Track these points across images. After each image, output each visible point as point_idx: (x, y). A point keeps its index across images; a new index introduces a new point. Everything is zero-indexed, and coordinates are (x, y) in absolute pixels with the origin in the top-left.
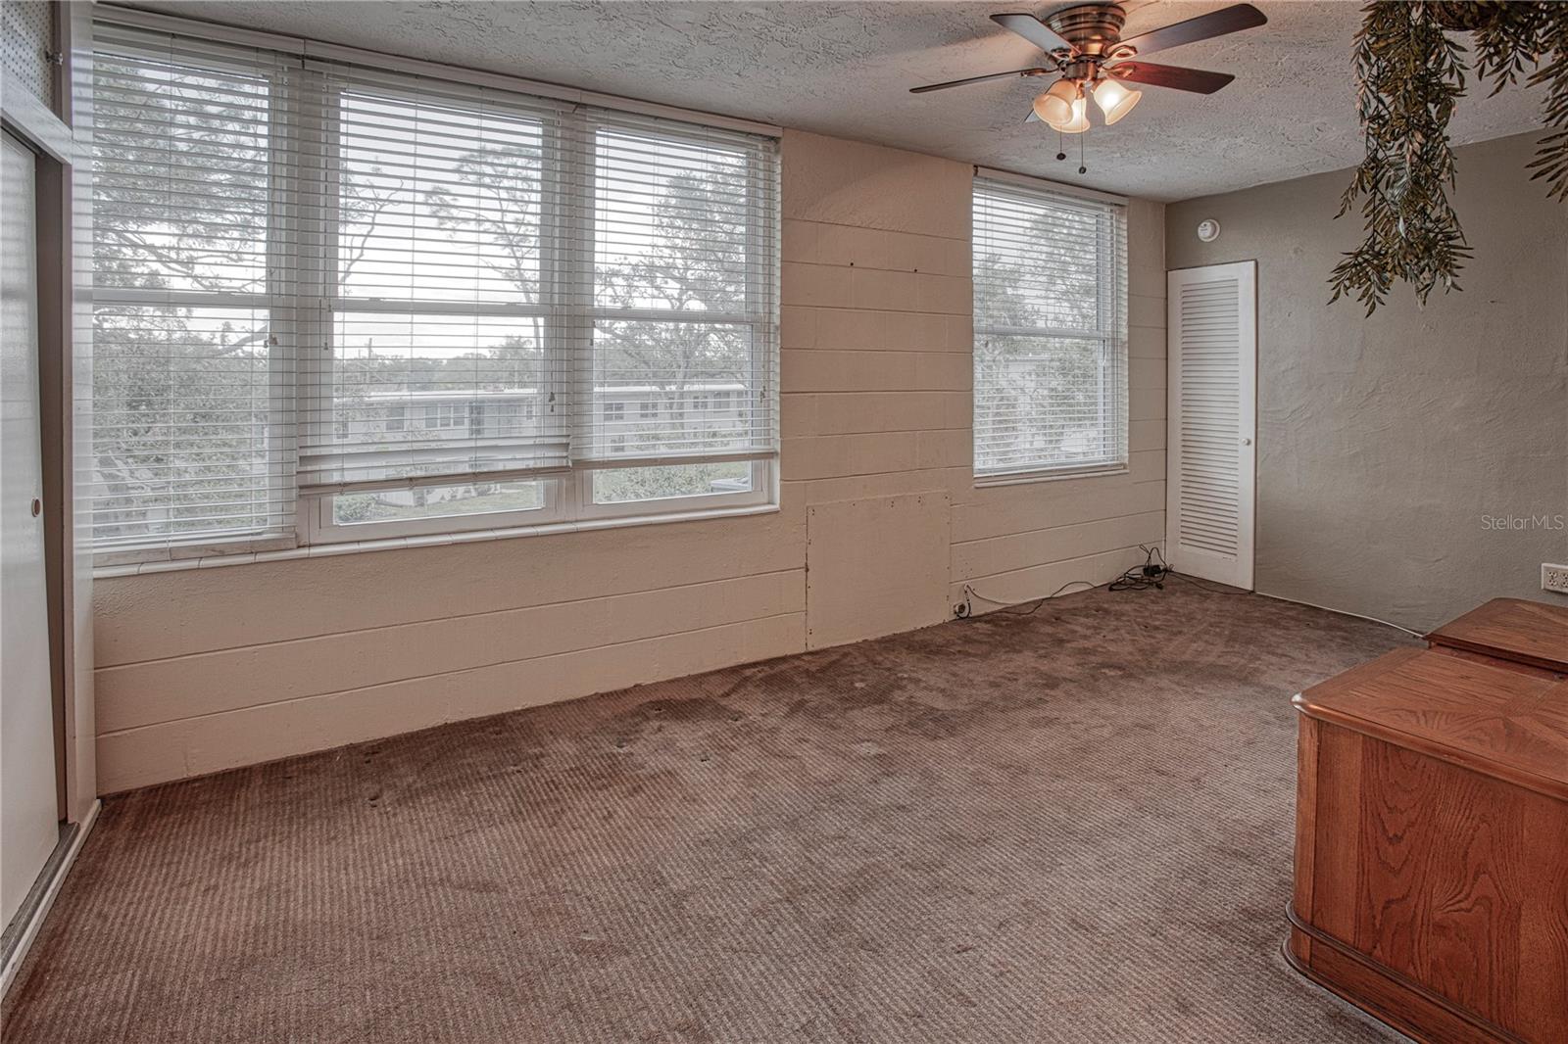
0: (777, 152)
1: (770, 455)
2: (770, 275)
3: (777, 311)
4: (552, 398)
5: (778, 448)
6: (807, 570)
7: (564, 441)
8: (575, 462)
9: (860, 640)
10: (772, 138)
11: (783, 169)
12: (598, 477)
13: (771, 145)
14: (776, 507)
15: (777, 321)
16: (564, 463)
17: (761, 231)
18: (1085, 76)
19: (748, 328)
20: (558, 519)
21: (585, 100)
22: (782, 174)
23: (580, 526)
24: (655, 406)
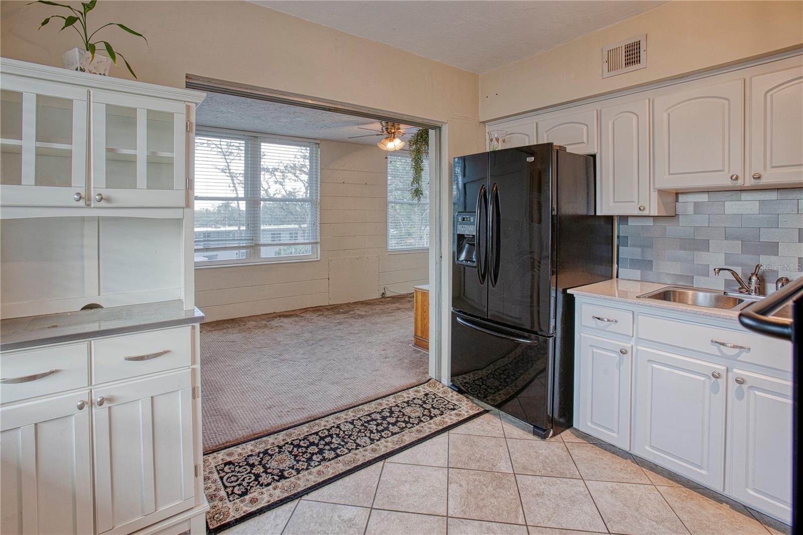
0: (319, 147)
1: (316, 243)
2: (317, 187)
3: (319, 198)
4: (248, 225)
5: (319, 241)
6: (329, 279)
7: (252, 238)
8: (255, 244)
9: (347, 302)
10: (316, 144)
11: (321, 153)
12: (262, 248)
13: (317, 146)
14: (319, 259)
15: (319, 201)
16: (252, 244)
17: (314, 173)
18: (391, 137)
19: (310, 203)
20: (250, 262)
21: (257, 135)
22: (320, 155)
23: (257, 263)
24: (297, 233)
